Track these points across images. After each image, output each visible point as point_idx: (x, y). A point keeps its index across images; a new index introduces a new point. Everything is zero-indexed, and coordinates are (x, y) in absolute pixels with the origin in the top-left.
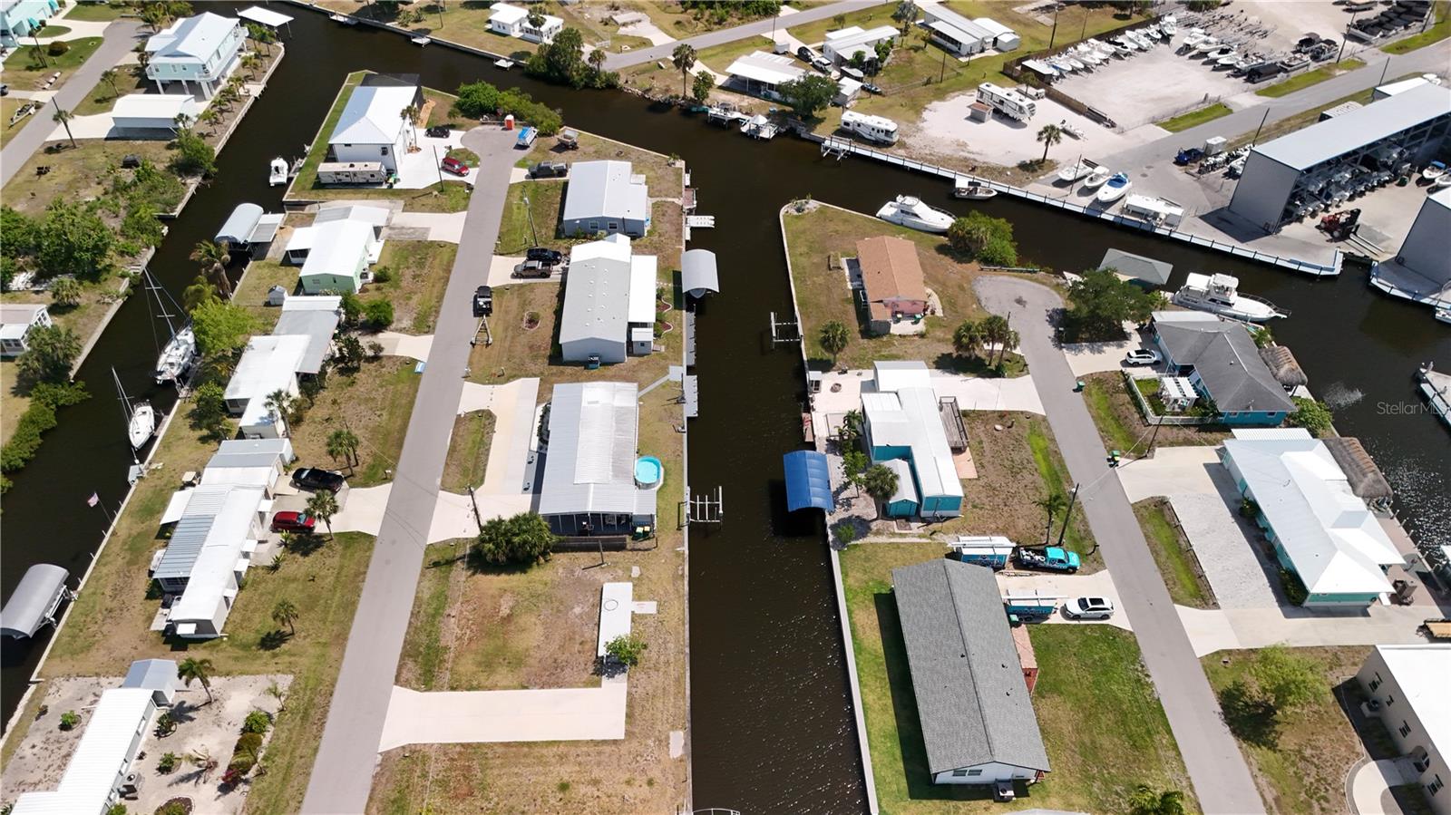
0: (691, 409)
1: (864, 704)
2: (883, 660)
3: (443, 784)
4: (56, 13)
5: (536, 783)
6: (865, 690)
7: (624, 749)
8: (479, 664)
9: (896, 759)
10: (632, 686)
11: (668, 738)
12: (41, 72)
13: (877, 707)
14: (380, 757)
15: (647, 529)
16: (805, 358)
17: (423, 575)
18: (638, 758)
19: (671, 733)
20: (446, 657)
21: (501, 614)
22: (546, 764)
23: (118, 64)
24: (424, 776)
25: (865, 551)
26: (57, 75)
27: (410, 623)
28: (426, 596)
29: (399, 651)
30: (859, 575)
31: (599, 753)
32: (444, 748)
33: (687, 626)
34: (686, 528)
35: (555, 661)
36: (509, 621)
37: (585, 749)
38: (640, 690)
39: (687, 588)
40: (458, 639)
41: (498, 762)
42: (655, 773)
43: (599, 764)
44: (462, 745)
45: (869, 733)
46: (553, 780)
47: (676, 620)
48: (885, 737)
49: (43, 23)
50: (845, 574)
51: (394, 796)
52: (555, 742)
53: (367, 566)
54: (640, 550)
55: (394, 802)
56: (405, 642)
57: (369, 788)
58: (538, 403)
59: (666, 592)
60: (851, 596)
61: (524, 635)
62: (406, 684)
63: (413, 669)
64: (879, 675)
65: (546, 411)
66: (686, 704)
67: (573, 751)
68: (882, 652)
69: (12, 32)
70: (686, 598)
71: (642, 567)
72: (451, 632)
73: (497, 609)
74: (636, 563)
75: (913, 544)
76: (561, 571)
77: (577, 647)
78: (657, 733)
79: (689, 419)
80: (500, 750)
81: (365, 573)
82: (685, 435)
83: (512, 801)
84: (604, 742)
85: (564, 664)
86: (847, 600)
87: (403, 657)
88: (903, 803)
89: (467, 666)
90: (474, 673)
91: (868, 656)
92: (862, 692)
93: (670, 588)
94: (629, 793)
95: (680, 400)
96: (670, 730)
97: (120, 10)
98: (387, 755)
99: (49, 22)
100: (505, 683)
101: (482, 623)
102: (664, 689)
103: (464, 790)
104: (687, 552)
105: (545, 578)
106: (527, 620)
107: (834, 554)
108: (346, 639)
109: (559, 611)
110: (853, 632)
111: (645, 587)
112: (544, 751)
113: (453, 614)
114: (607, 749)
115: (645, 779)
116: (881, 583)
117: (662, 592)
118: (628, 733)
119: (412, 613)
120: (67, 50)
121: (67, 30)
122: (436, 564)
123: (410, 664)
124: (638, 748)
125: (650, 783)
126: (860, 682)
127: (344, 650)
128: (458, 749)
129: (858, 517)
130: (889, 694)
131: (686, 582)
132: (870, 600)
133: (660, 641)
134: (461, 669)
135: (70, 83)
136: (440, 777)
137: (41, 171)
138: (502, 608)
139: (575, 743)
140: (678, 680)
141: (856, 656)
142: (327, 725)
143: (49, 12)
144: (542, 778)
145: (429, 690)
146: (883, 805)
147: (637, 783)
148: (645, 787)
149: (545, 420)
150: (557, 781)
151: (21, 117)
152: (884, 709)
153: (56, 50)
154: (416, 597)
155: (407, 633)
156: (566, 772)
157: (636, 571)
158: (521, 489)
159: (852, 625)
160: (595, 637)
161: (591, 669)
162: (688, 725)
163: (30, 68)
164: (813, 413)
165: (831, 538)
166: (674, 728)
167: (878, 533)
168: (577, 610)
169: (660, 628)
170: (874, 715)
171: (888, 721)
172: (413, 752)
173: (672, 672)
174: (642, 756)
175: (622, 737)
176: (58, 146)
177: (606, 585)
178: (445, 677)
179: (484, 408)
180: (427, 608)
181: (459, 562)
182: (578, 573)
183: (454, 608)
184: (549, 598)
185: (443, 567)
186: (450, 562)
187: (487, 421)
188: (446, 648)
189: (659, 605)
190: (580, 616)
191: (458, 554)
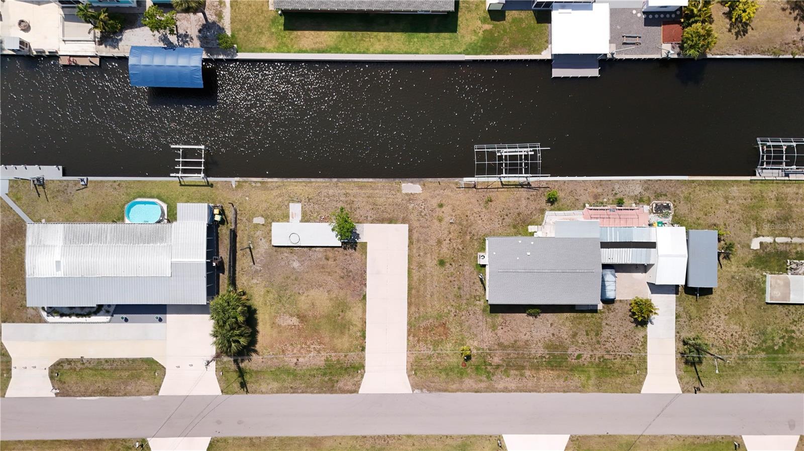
0: (52, 173)
1: (383, 53)
2: (347, 33)
3: (436, 344)
5: (439, 282)
6: (371, 50)
7: (416, 224)
8: (342, 333)
9: (427, 37)
10: (366, 220)
11: (407, 194)
13: (386, 43)
14: (416, 391)
15: (216, 211)
17: (254, 392)
18: (423, 214)
19: (404, 192)
20: (334, 359)
21: (297, 323)
22: (425, 276)
24: (430, 357)
25: (240, 30)
27: (302, 392)
28: (275, 385)
29: (328, 396)
30: (264, 39)
31: (418, 241)
32: (411, 347)
33: (313, 180)
34: (211, 179)
35: (343, 278)
36: (305, 316)
37: (415, 251)
38: (369, 214)
39: (275, 180)
40: (319, 352)
41: (422, 309)
42: (434, 202)
43: (426, 241)
44: (409, 335)
45: (406, 53)
46: (437, 271)
47: (307, 188)
48: (410, 42)
50: (263, 50)
51: (443, 376)
52: (409, 271)
53: (245, 438)
54: (236, 218)
55: (447, 374)
56: (320, 393)
57: (438, 393)
58: (41, 321)
59: (280, 195)
60: (285, 48)
61: (318, 303)
62: (358, 385)
63: (345, 382)
64: (359, 38)
65: (52, 311)
66: (380, 182)
67: (416, 259)
68: (338, 33)
70: (285, 180)
71: (254, 215)
72: (314, 359)
73: (292, 327)
74: (250, 220)
76: (255, 281)
77: (331, 262)
78: (404, 202)
79: (64, 175)
80: (413, 309)
81: (251, 439)
82: (90, 178)
83: (451, 296)
84: (410, 238)
85: (345, 271)
86: (289, 52)
87: (335, 392)
88: (459, 37)
89: (343, 342)
90: (350, 336)
91: (342, 44)
92: (373, 53)
93: (275, 193)
94: (447, 219)
95: (40, 183)
96: (401, 193)
98: (414, 386)
100: (360, 312)
101: (306, 338)
102: (369, 197)
103: (441, 329)
104: (237, 179)
105: (262, 293)
106: (303, 302)
107: (241, 56)
108: (315, 438)
109: (296, 279)
110: (319, 51)
111: (275, 213)
112: (415, 278)
113: (295, 360)
114: (415, 237)
115: (438, 209)
116: (274, 21)
117: (280, 199)
118: (404, 222)
119: (293, 393)
122: (243, 385)
123: (341, 384)
124: (415, 214)
125: (441, 206)
126: (364, 53)
127: (326, 437)
128: (411, 338)
129: (200, 31)
130: (375, 33)
131: (270, 180)
132: (291, 34)
133: (327, 200)
134: (346, 345)
136: (431, 347)
138: (291, 323)
139: (410, 258)
140: (361, 187)
141: (342, 53)
142: (389, 434)
144: (435, 278)
145: (363, 367)
146: (459, 51)
147: (441, 214)
148: (443, 209)
149: (68, 312)
150: (438, 268)
152: (388, 39)
154: (277, 393)
155: (312, 393)
156: (431, 263)
157: (259, 220)
158: (160, 324)
159: (312, 51)
160: (321, 249)
161: (351, 251)
162: (397, 180)
164: (60, 53)
165: (222, 57)
166: (399, 190)
167: (220, 15)
168: (296, 265)
169: (315, 201)
170: (392, 47)
171: (397, 38)
172: (412, 370)
173: (354, 191)
174: (421, 212)
175: (407, 225)
177: (274, 243)
178: (353, 356)
179: (47, 372)
180: (288, 381)
181: (242, 365)
182: (258, 267)
183: (290, 360)
184: (283, 288)
185: (247, 377)
186: (241, 373)
187: (66, 367)
188: (327, 360)
189: (293, 201)
190: (302, 262)
191: (233, 367)
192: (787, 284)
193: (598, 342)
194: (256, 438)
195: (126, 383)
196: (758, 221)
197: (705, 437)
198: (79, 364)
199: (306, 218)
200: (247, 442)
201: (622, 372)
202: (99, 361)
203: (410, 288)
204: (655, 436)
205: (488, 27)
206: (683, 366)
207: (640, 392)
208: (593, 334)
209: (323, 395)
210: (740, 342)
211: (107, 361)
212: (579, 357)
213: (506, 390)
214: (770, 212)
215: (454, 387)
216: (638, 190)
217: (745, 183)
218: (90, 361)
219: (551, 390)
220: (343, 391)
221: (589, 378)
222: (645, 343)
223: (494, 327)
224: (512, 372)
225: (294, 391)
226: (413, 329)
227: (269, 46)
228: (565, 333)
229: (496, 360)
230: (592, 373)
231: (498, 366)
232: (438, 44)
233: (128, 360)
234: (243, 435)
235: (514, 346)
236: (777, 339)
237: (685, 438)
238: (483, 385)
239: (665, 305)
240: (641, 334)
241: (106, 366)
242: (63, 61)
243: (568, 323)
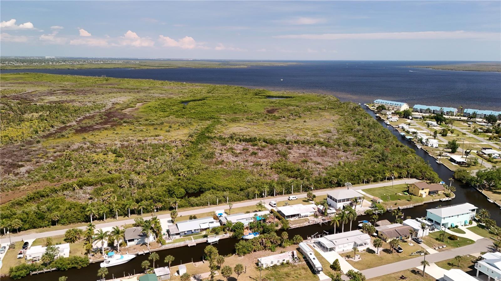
4: (465, 225)
12: (440, 243)
23: (471, 255)
26: (444, 246)
49: (457, 227)
69: (441, 225)
97: (492, 235)
99: (460, 227)
120: (456, 240)
121: (464, 233)
135: (446, 251)
137: (402, 278)
143: (463, 224)
151: (417, 254)
153: (452, 238)
163: (437, 239)
176: (418, 272)
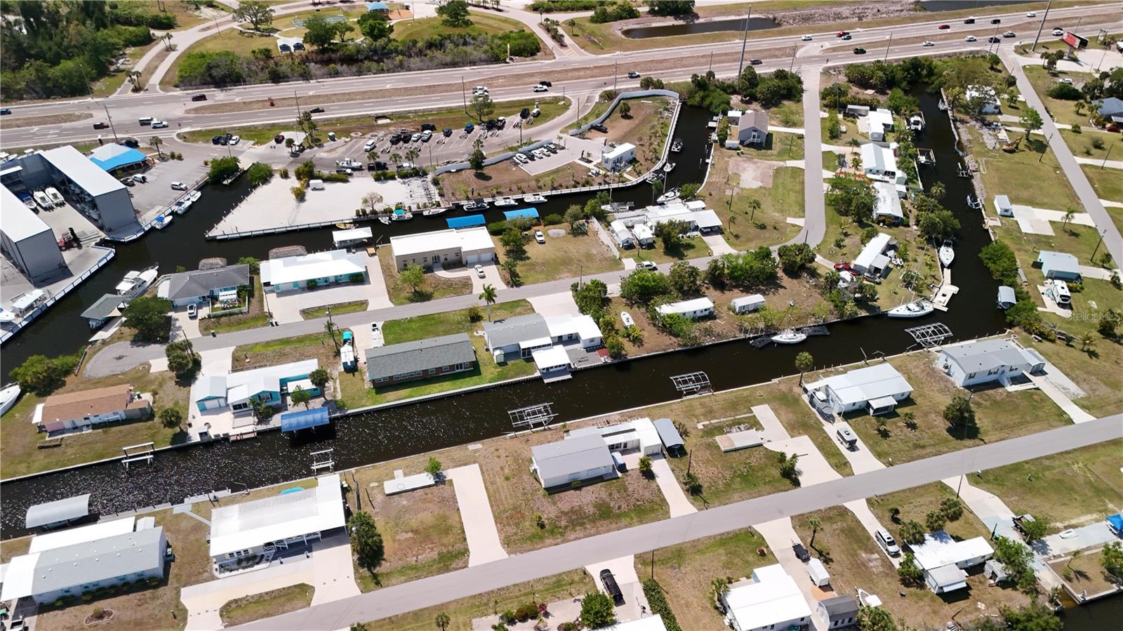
0: (224, 493)
1: (439, 392)
2: (415, 388)
5: (508, 489)
7: (483, 462)
8: (447, 534)
9: (465, 380)
10: (449, 467)
11: (473, 449)
13: (440, 388)
14: (512, 555)
16: (170, 447)
17: (388, 586)
18: (486, 456)
20: (445, 551)
21: (412, 536)
22: (498, 488)
24: (516, 534)
25: (348, 399)
27: (425, 577)
28: (403, 578)
29: (446, 574)
30: (364, 401)
31: (487, 470)
32: (499, 531)
33: (407, 457)
35: (440, 502)
36: (417, 530)
37: (487, 476)
38: (449, 464)
39: (381, 462)
40: (432, 549)
41: (501, 507)
42: (492, 449)
43: (493, 469)
44: (496, 524)
45: (455, 389)
46: (505, 483)
47: (404, 461)
48: (454, 384)
50: (363, 406)
51: (529, 541)
52: (486, 487)
53: (384, 619)
54: (358, 486)
55: (531, 540)
56: (439, 574)
57: (528, 552)
58: (214, 578)
59: (387, 469)
60: (377, 403)
61: (425, 520)
62: (467, 562)
63: (457, 563)
64: (423, 389)
66: (453, 448)
67: (489, 480)
68: (410, 389)
70: (388, 461)
71: (370, 482)
72: (429, 555)
73: (408, 539)
74: (367, 486)
75: (340, 384)
76: (376, 518)
77: (429, 496)
78: (472, 454)
79: (232, 492)
80: (495, 508)
81: (390, 618)
82: (251, 490)
83: (519, 495)
84: (481, 470)
85: (440, 498)
86: (379, 404)
87: (451, 571)
88: (484, 377)
89: (449, 539)
90: (453, 534)
91: (412, 393)
92: (435, 393)
93: (383, 468)
94: (504, 455)
95: (215, 500)
96: (469, 450)
98: (509, 553)
100: (457, 518)
101: (421, 542)
102: (447, 457)
103: (518, 515)
104: (355, 468)
105: (383, 524)
106: (414, 523)
107: (350, 412)
109: (406, 511)
110: (399, 400)
111: (385, 478)
112: (491, 490)
113: (415, 558)
114: (484, 469)
115: (495, 453)
116: (369, 390)
118: (474, 462)
123: (453, 566)
124: (481, 458)
125: (497, 450)
126: (429, 394)
127: (450, 602)
128: (499, 525)
129: (322, 406)
130: (432, 385)
131: (377, 463)
132: (381, 395)
133: (419, 463)
134: (452, 541)
136: (515, 527)
138: (408, 536)
139: (485, 480)
140: (440, 454)
141: (414, 397)
144: (505, 487)
145: (468, 550)
146: (486, 382)
147: (499, 454)
148: (499, 451)
150: (505, 481)
152: (441, 386)
154: (405, 582)
155: (432, 575)
156: (500, 481)
157: (374, 484)
159: (395, 400)
160: (422, 488)
161: (442, 485)
162: (464, 445)
164: (231, 435)
165: (338, 414)
166: (467, 449)
167: (334, 396)
168: (405, 503)
169: (411, 466)
170: (444, 389)
171: (446, 384)
172: (505, 543)
173: (437, 455)
175: (477, 465)
177: (387, 492)
178: (459, 546)
179: (218, 612)
180: (412, 573)
181: (375, 571)
182: (376, 510)
183: (412, 560)
184: (398, 517)
185: (380, 578)
186: (375, 576)
187: (234, 606)
188: (439, 554)
189: (396, 469)
190: (409, 501)
191: (368, 574)
192: (729, 439)
193: (628, 495)
194: (394, 616)
195: (283, 606)
196: (696, 417)
197: (728, 533)
198: (244, 602)
199: (405, 475)
200: (387, 621)
201: (653, 510)
202: (261, 595)
203: (489, 498)
204: (694, 541)
205: (499, 369)
206: (691, 497)
207: (670, 518)
208: (623, 491)
209: (442, 575)
210: (720, 475)
211: (267, 593)
212: (619, 508)
213: (576, 539)
214: (699, 411)
215: (539, 546)
216: (618, 417)
217: (678, 403)
218: (253, 597)
219: (608, 531)
220: (456, 569)
221: (632, 519)
222: (659, 490)
223: (555, 503)
224: (578, 528)
225: (418, 578)
226: (498, 519)
227: (367, 404)
228: (604, 495)
229: (563, 523)
230: (633, 515)
231: (566, 527)
232: (471, 383)
233: (284, 589)
234: (383, 617)
235: (572, 511)
236: (742, 469)
237: (714, 537)
238: (559, 540)
239: (661, 467)
240: (654, 485)
241: (266, 597)
242: (232, 439)
243: (603, 489)
